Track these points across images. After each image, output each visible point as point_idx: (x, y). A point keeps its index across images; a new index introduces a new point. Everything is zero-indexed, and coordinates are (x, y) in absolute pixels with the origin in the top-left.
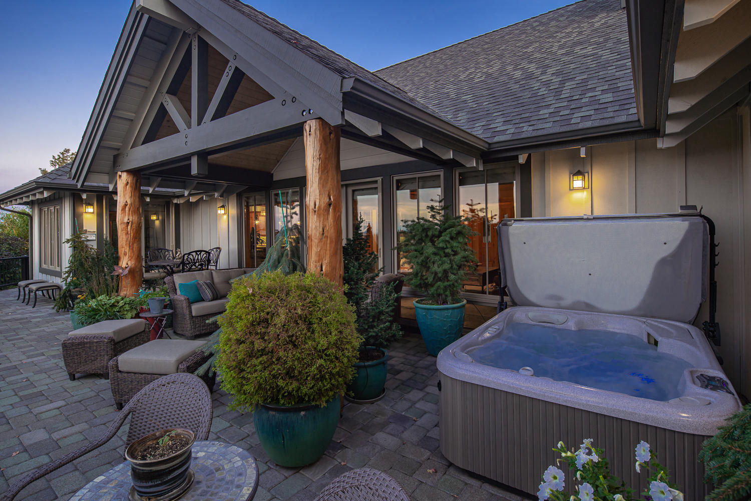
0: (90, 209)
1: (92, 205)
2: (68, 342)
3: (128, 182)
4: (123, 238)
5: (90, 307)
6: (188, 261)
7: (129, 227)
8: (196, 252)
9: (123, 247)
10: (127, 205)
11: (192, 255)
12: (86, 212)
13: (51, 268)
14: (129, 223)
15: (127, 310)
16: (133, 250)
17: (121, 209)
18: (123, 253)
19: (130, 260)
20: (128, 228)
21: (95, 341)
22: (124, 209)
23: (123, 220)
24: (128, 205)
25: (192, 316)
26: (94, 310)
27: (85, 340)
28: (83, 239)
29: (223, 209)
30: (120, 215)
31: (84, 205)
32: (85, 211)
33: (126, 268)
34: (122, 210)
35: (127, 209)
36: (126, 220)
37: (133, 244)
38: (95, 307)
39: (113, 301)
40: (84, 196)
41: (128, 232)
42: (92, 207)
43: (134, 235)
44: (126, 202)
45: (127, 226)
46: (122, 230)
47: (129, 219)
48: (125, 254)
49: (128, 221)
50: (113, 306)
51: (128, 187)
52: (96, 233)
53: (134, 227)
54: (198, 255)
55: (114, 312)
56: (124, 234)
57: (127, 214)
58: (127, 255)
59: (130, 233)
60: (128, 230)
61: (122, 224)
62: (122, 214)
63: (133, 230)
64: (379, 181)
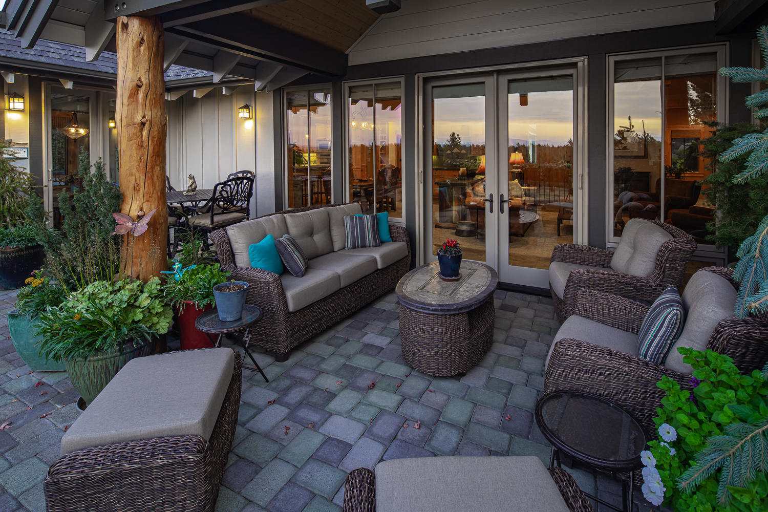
0: (19, 104)
1: (21, 96)
3: (142, 39)
4: (131, 156)
5: (80, 319)
6: (221, 195)
7: (145, 133)
9: (131, 175)
10: (140, 87)
12: (10, 110)
14: (143, 124)
15: (157, 314)
16: (153, 179)
17: (127, 94)
18: (132, 185)
19: (148, 201)
20: (142, 135)
22: (133, 94)
23: (133, 117)
24: (143, 87)
25: (289, 313)
28: (5, 156)
30: (125, 108)
31: (6, 97)
32: (7, 107)
33: (140, 217)
34: (130, 97)
35: (141, 95)
36: (138, 118)
37: (152, 168)
40: (10, 79)
41: (142, 142)
42: (21, 100)
43: (154, 149)
44: (140, 79)
45: (141, 131)
46: (130, 139)
47: (144, 117)
48: (136, 189)
49: (144, 120)
51: (142, 48)
52: (28, 146)
53: (156, 133)
56: (134, 146)
57: (140, 107)
58: (142, 189)
59: (145, 144)
60: (143, 138)
61: (129, 125)
62: (128, 105)
63: (153, 138)
64: (580, 64)
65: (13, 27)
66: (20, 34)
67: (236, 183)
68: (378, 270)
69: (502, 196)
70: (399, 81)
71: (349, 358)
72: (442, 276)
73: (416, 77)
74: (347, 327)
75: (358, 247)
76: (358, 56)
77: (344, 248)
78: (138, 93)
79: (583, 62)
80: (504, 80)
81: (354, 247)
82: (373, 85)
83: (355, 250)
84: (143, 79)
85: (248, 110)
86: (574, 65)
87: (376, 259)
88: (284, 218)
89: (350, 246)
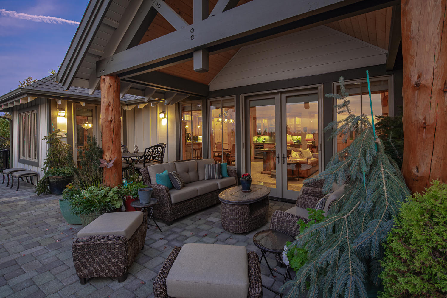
0: (63, 113)
1: (64, 110)
2: (80, 244)
3: (111, 85)
4: (106, 135)
5: (85, 199)
6: (148, 154)
7: (112, 125)
8: (154, 146)
9: (107, 143)
10: (110, 105)
11: (152, 149)
12: (59, 116)
13: (29, 159)
14: (111, 121)
15: (116, 200)
16: (115, 145)
17: (105, 108)
18: (107, 147)
19: (113, 154)
20: (111, 126)
21: (109, 242)
22: (107, 109)
23: (107, 118)
24: (111, 106)
25: (172, 204)
26: (88, 201)
27: (99, 242)
29: (164, 114)
30: (104, 114)
31: (58, 110)
32: (58, 115)
33: (110, 161)
34: (106, 109)
35: (110, 109)
36: (109, 119)
37: (115, 140)
38: (89, 198)
39: (103, 192)
40: (60, 103)
41: (111, 129)
42: (64, 111)
43: (116, 132)
44: (110, 102)
45: (111, 124)
46: (106, 128)
47: (112, 118)
48: (109, 149)
49: (112, 119)
50: (105, 196)
51: (111, 89)
52: (67, 132)
53: (117, 125)
54: (156, 150)
55: (106, 202)
56: (108, 130)
57: (110, 114)
58: (111, 149)
59: (112, 130)
60: (111, 127)
61: (106, 122)
62: (105, 113)
63: (115, 127)
64: (319, 88)
65: (61, 82)
66: (63, 85)
67: (155, 148)
68: (218, 189)
69: (284, 155)
70: (233, 98)
73: (241, 96)
74: (202, 214)
75: (211, 179)
76: (214, 86)
77: (204, 179)
78: (109, 108)
79: (321, 87)
80: (284, 96)
81: (209, 179)
82: (221, 101)
83: (209, 180)
84: (111, 102)
86: (317, 88)
87: (218, 184)
88: (175, 163)
89: (207, 179)
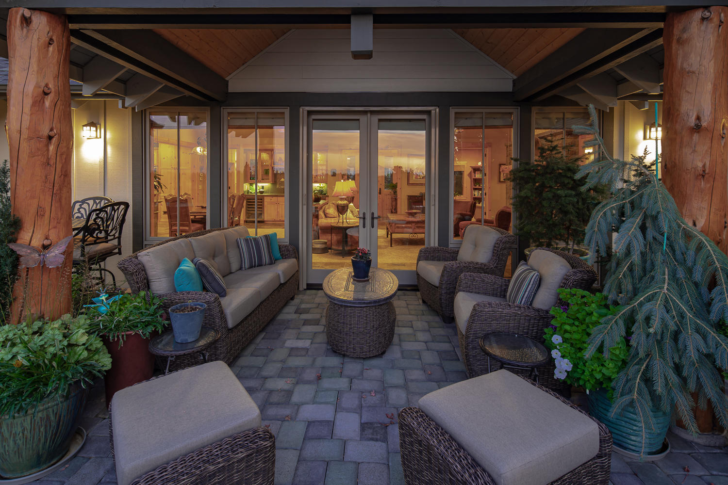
3: (51, 39)
7: (52, 148)
9: (32, 197)
10: (47, 94)
14: (50, 138)
16: (59, 203)
17: (28, 102)
18: (33, 210)
19: (54, 227)
20: (48, 150)
23: (38, 129)
24: (51, 95)
35: (47, 103)
36: (45, 132)
41: (48, 159)
43: (63, 167)
44: (47, 85)
45: (47, 146)
46: (32, 155)
47: (52, 130)
48: (41, 213)
49: (52, 134)
51: (51, 49)
53: (64, 150)
56: (39, 162)
57: (48, 118)
58: (47, 214)
59: (52, 162)
60: (50, 153)
61: (32, 138)
62: (31, 114)
63: (62, 154)
64: (433, 112)
68: (281, 284)
69: (373, 214)
70: (283, 111)
71: (283, 361)
72: (355, 279)
73: (301, 110)
74: (263, 339)
75: (255, 267)
76: (238, 84)
77: (241, 268)
78: (44, 102)
79: (435, 111)
80: (375, 118)
81: (251, 267)
82: (256, 114)
83: (252, 269)
84: (50, 86)
85: (94, 129)
86: (429, 113)
87: (279, 275)
88: (190, 242)
89: (247, 267)
